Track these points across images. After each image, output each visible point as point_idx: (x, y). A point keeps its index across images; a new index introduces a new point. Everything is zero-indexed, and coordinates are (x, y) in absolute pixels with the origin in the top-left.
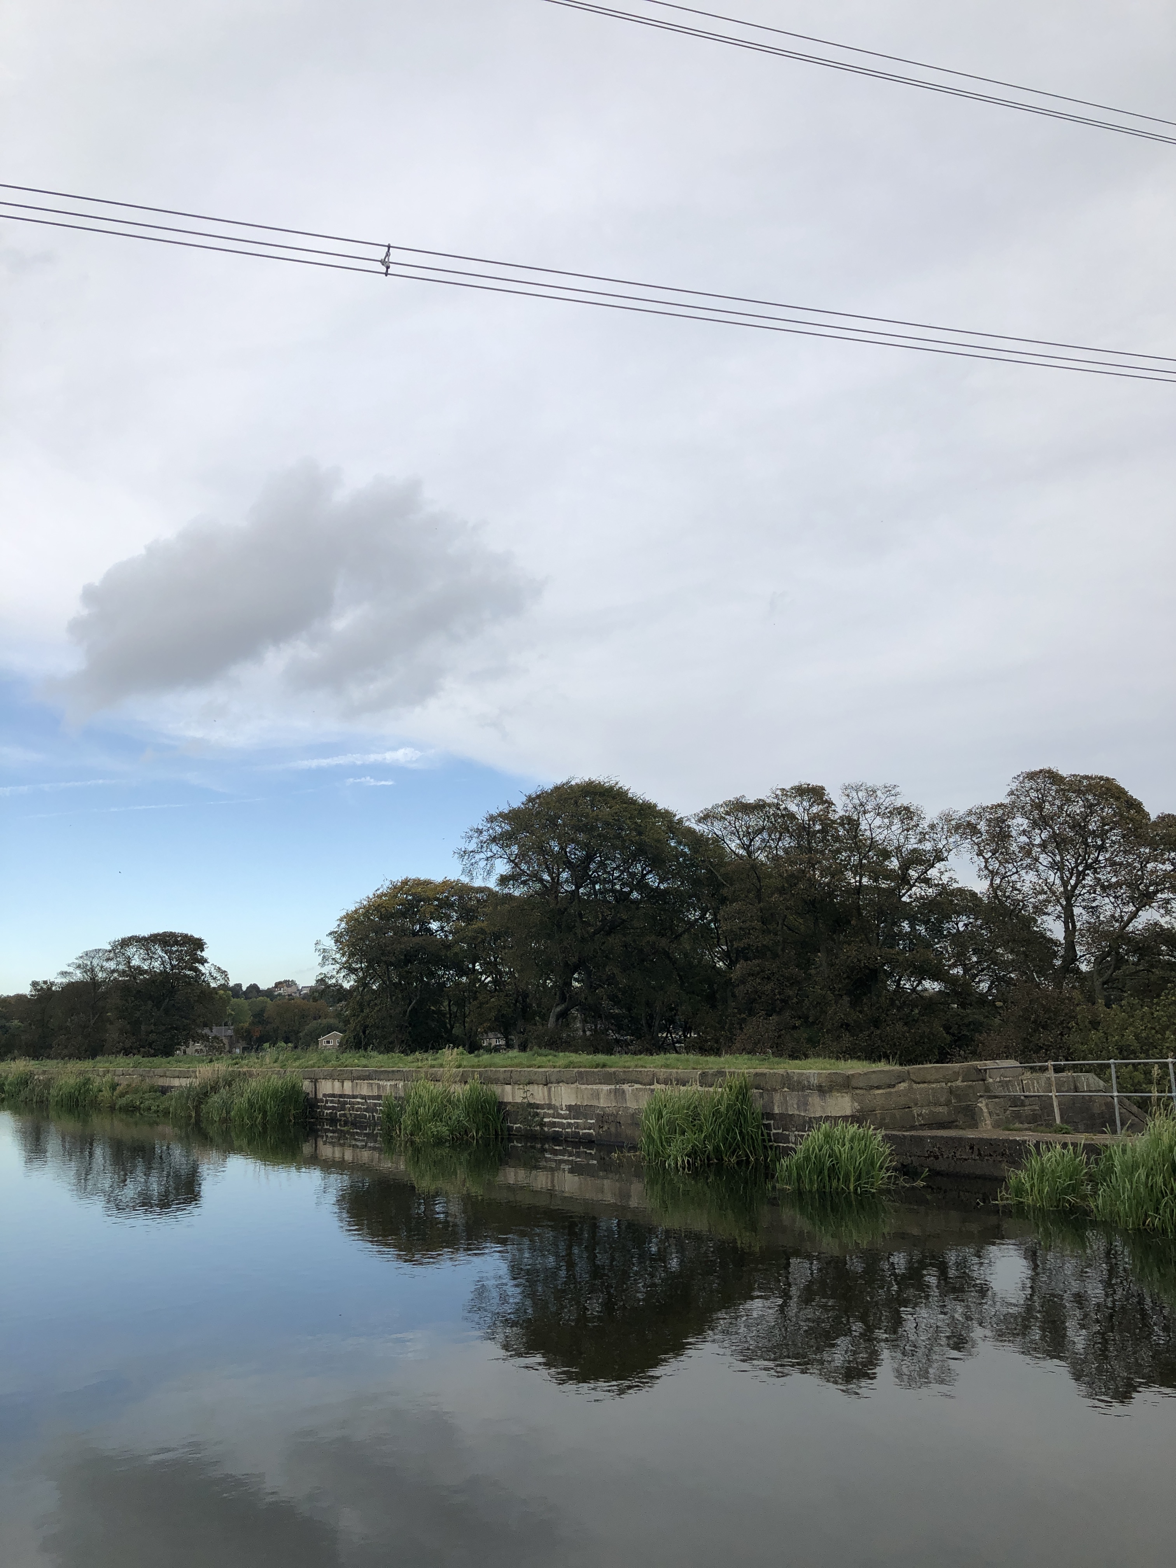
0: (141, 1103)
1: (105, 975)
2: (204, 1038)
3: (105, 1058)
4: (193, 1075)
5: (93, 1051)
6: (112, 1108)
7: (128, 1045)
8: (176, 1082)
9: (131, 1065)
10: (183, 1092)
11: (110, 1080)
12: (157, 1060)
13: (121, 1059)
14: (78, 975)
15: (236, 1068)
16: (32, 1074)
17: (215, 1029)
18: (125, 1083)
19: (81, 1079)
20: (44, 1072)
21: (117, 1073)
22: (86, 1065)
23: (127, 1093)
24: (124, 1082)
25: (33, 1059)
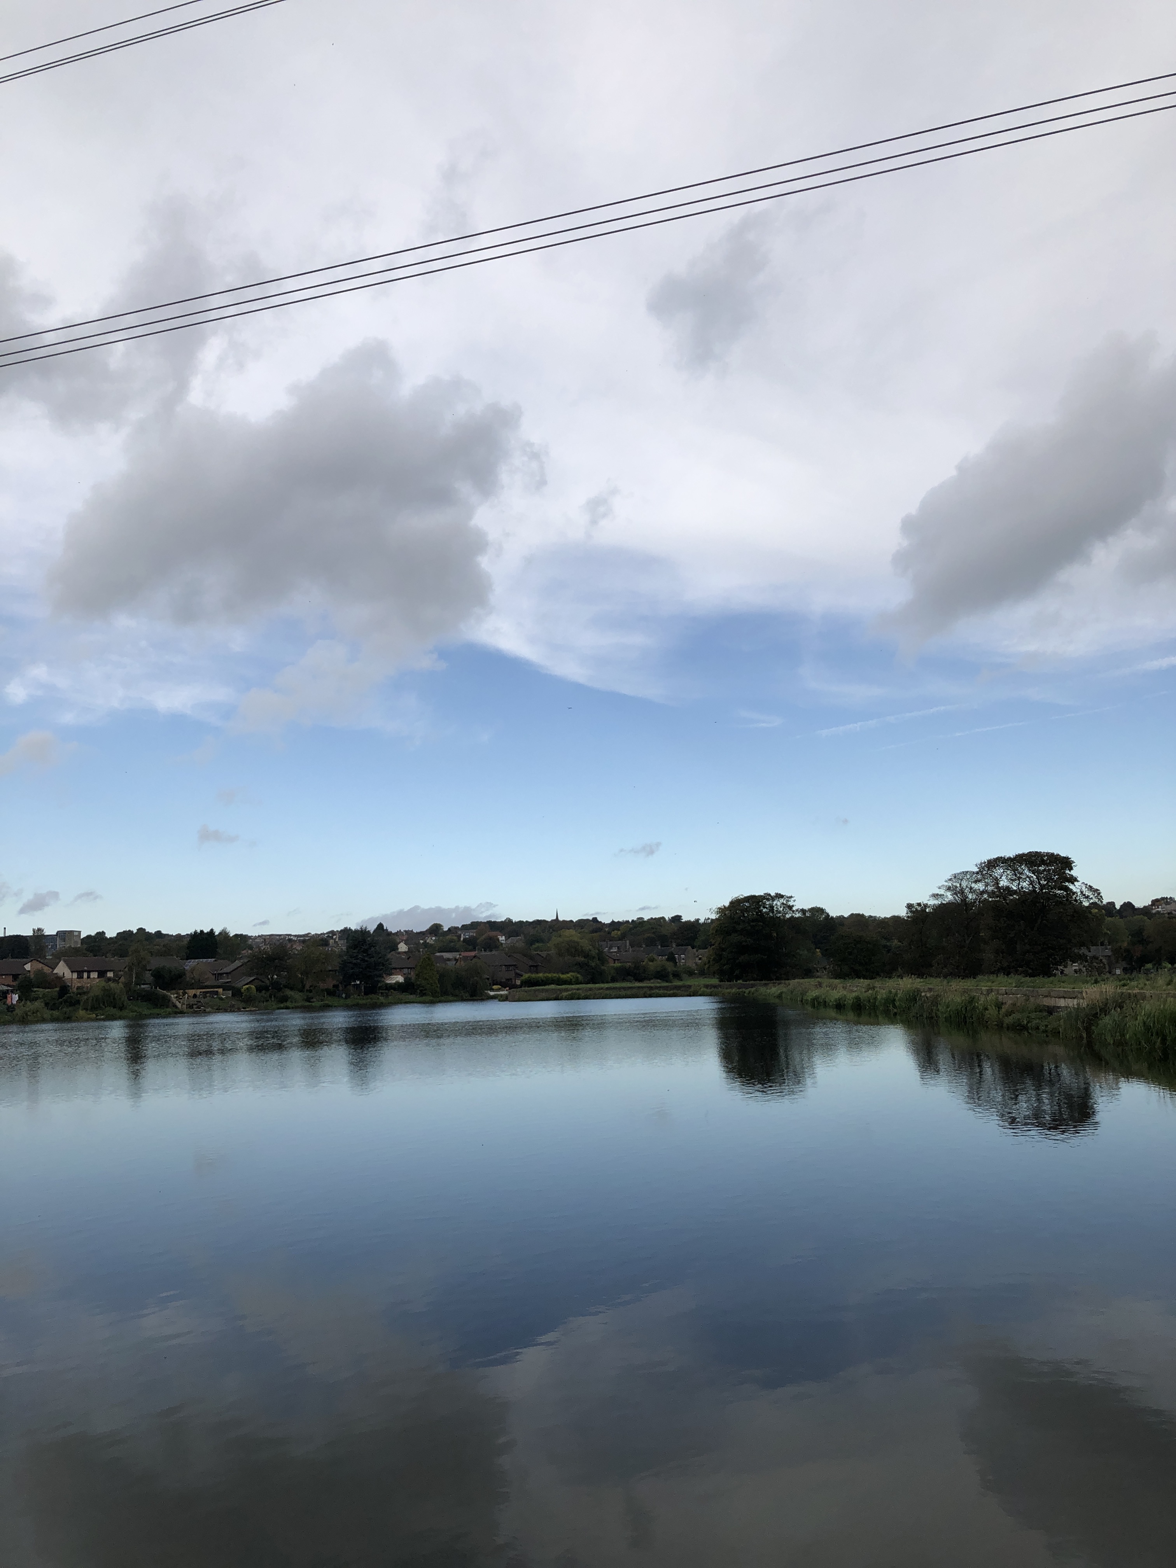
0: (1028, 1022)
1: (974, 896)
2: (1082, 958)
3: (986, 977)
4: (1079, 995)
5: (972, 970)
6: (1000, 1026)
7: (1006, 964)
8: (1062, 1003)
9: (1014, 985)
10: (1070, 1013)
11: (993, 998)
12: (1039, 980)
13: (1002, 978)
14: (949, 897)
15: (1124, 990)
16: (919, 991)
17: (1093, 948)
18: (1010, 1002)
19: (966, 997)
20: (930, 990)
21: (1000, 992)
22: (968, 984)
23: (1012, 1012)
24: (1009, 1000)
25: (918, 978)
